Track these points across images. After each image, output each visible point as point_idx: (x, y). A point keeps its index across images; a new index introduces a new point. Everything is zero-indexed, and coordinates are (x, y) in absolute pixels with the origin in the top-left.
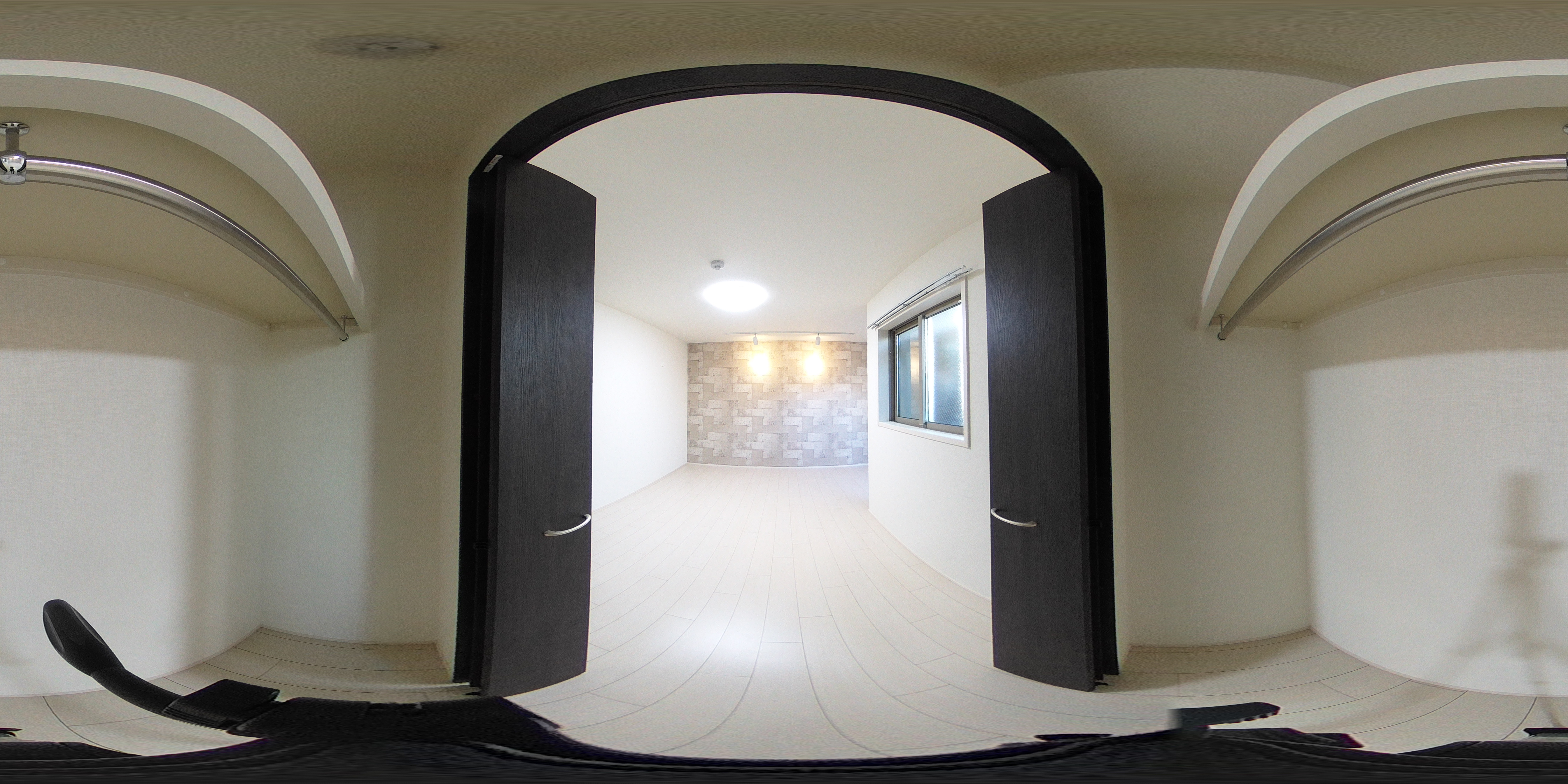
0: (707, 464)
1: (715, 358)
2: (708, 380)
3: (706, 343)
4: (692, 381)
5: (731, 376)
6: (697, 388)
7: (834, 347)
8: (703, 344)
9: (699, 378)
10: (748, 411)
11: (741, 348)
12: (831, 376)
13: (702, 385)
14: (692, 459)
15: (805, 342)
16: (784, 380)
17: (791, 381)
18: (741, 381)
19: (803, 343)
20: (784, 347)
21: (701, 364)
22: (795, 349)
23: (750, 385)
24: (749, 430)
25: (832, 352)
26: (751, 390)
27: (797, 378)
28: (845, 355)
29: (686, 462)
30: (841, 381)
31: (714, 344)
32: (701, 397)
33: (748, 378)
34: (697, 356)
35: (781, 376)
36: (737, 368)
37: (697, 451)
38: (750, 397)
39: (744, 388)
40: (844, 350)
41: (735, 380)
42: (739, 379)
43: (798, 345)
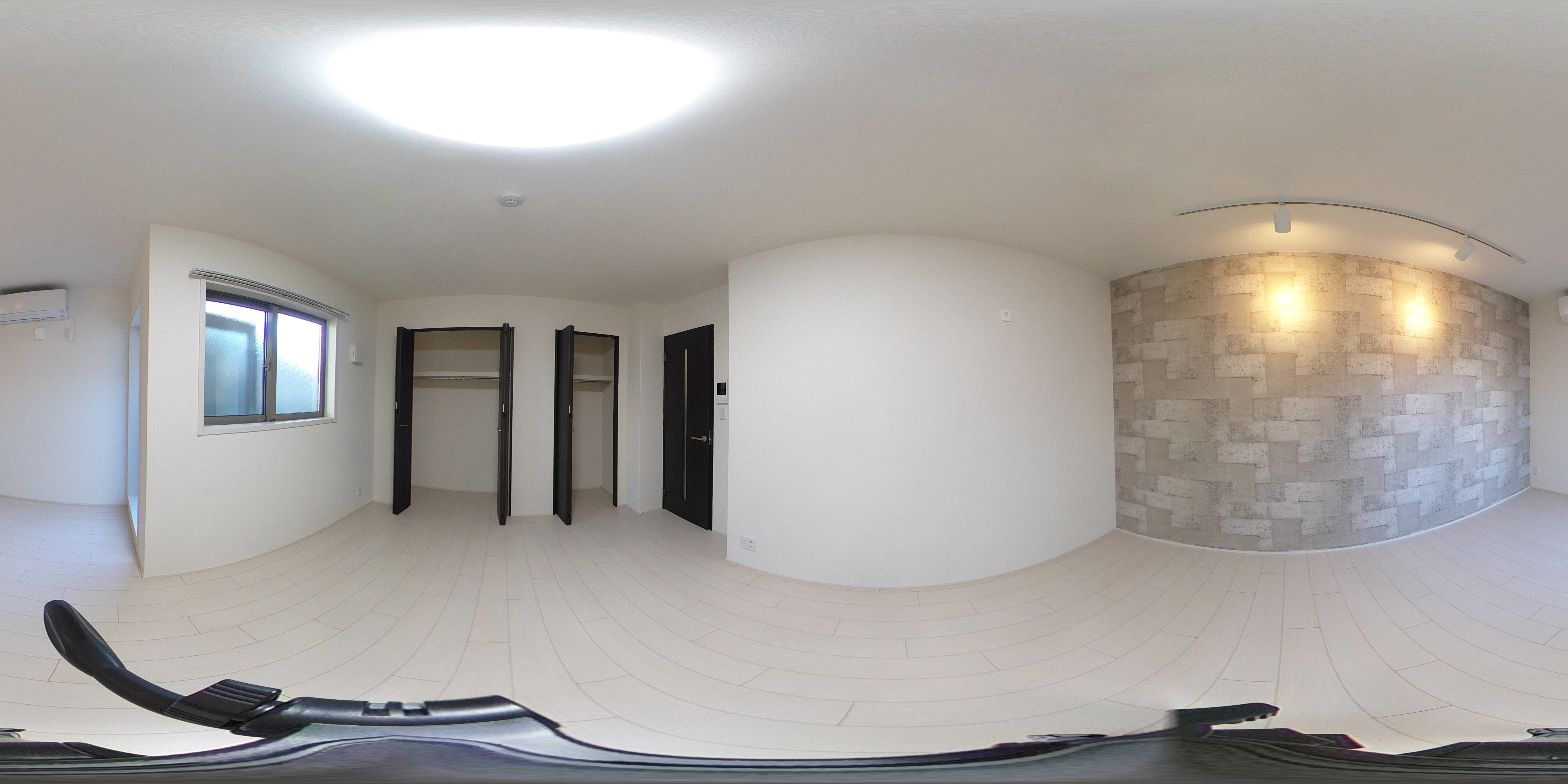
0: (1156, 540)
1: (1167, 300)
2: (1155, 351)
3: (1146, 272)
4: (1121, 357)
5: (1210, 337)
6: (1132, 372)
7: (1455, 286)
8: (1139, 274)
9: (1134, 350)
10: (1257, 428)
11: (1235, 270)
12: (1450, 341)
13: (1140, 366)
14: (1125, 522)
15: (1399, 263)
16: (1351, 343)
17: (1368, 347)
18: (1237, 348)
19: (1395, 266)
20: (1350, 268)
21: (1137, 318)
22: (1377, 275)
23: (1262, 358)
24: (1262, 475)
25: (1451, 294)
26: (1263, 370)
27: (1383, 340)
28: (1472, 305)
29: (1114, 527)
30: (1466, 354)
31: (1164, 270)
32: (1139, 392)
33: (1254, 340)
34: (1129, 303)
35: (1342, 333)
36: (1225, 316)
37: (1134, 511)
38: (1260, 389)
39: (1247, 366)
40: (1471, 296)
41: (1219, 346)
42: (1230, 344)
43: (1383, 268)
